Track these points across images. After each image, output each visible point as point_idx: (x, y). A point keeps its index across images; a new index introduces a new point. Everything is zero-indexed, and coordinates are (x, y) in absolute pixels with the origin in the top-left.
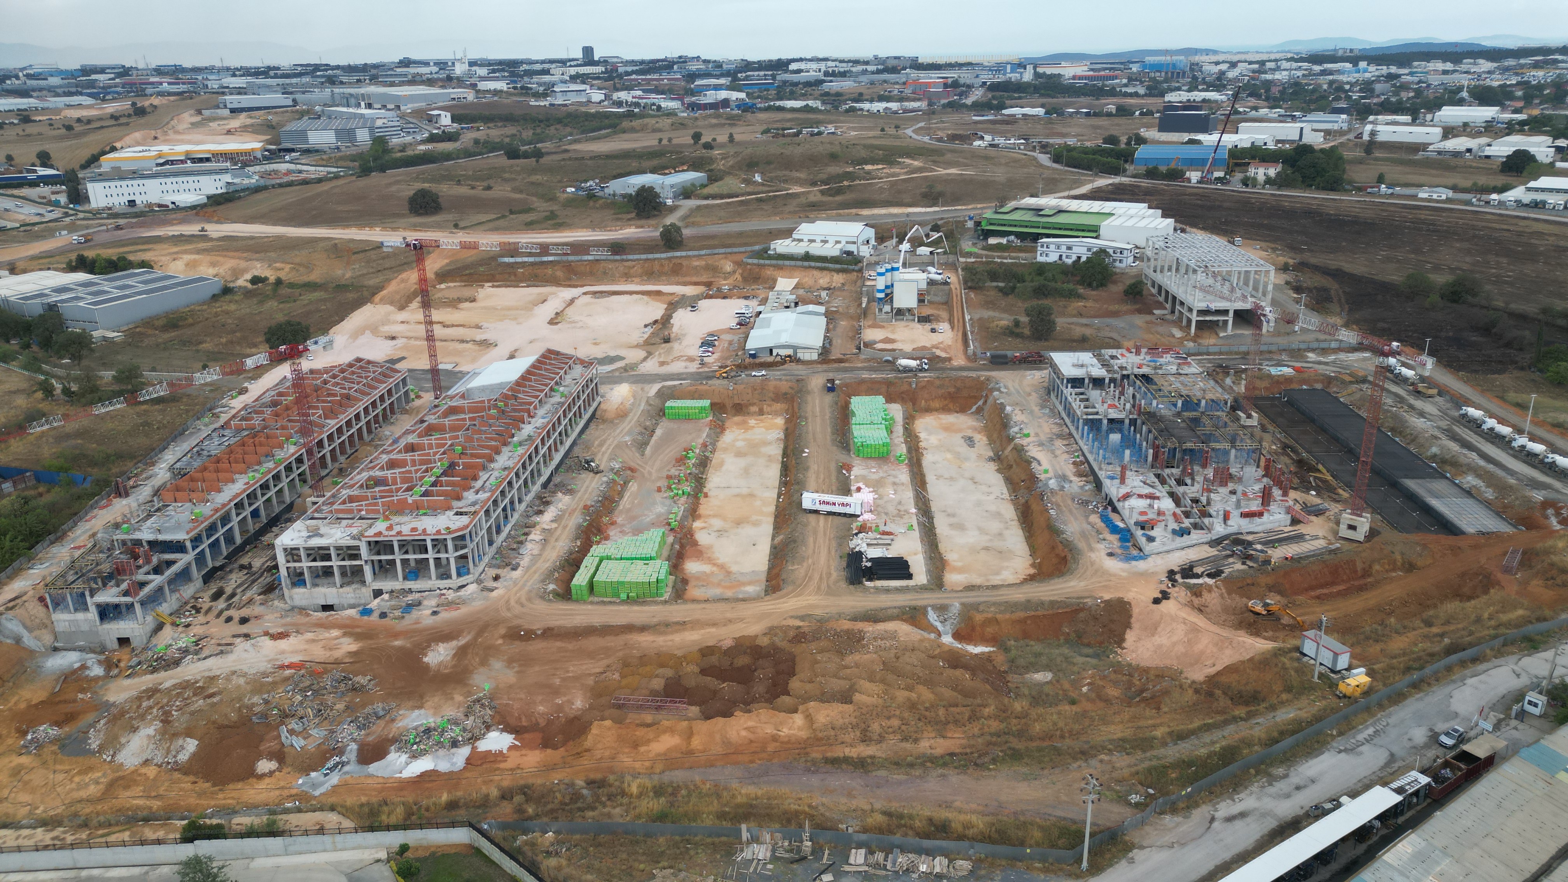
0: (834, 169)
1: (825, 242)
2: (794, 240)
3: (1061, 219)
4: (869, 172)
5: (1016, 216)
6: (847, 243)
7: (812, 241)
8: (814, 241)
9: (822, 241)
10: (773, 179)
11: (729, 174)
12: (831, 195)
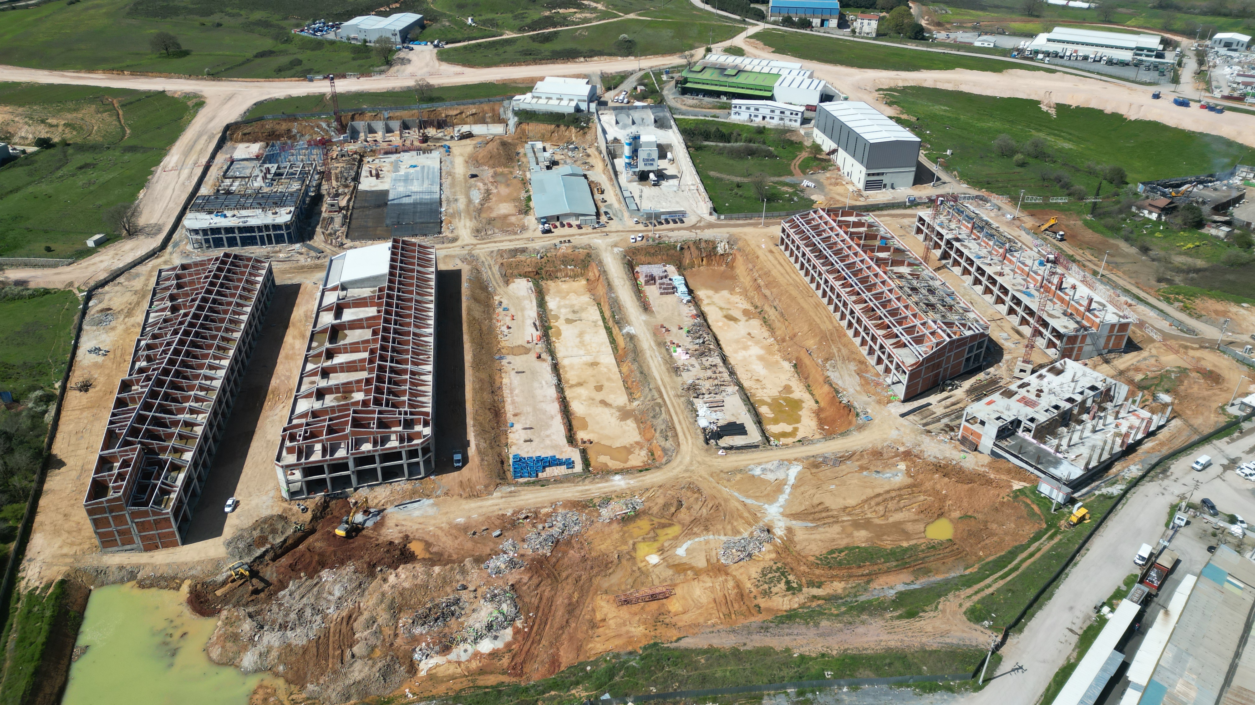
0: (535, 14)
1: (561, 99)
2: (533, 97)
3: (741, 79)
4: (565, 18)
5: (707, 75)
6: (579, 100)
7: (549, 98)
8: (550, 98)
9: (558, 99)
10: (484, 22)
11: (443, 15)
12: (541, 42)
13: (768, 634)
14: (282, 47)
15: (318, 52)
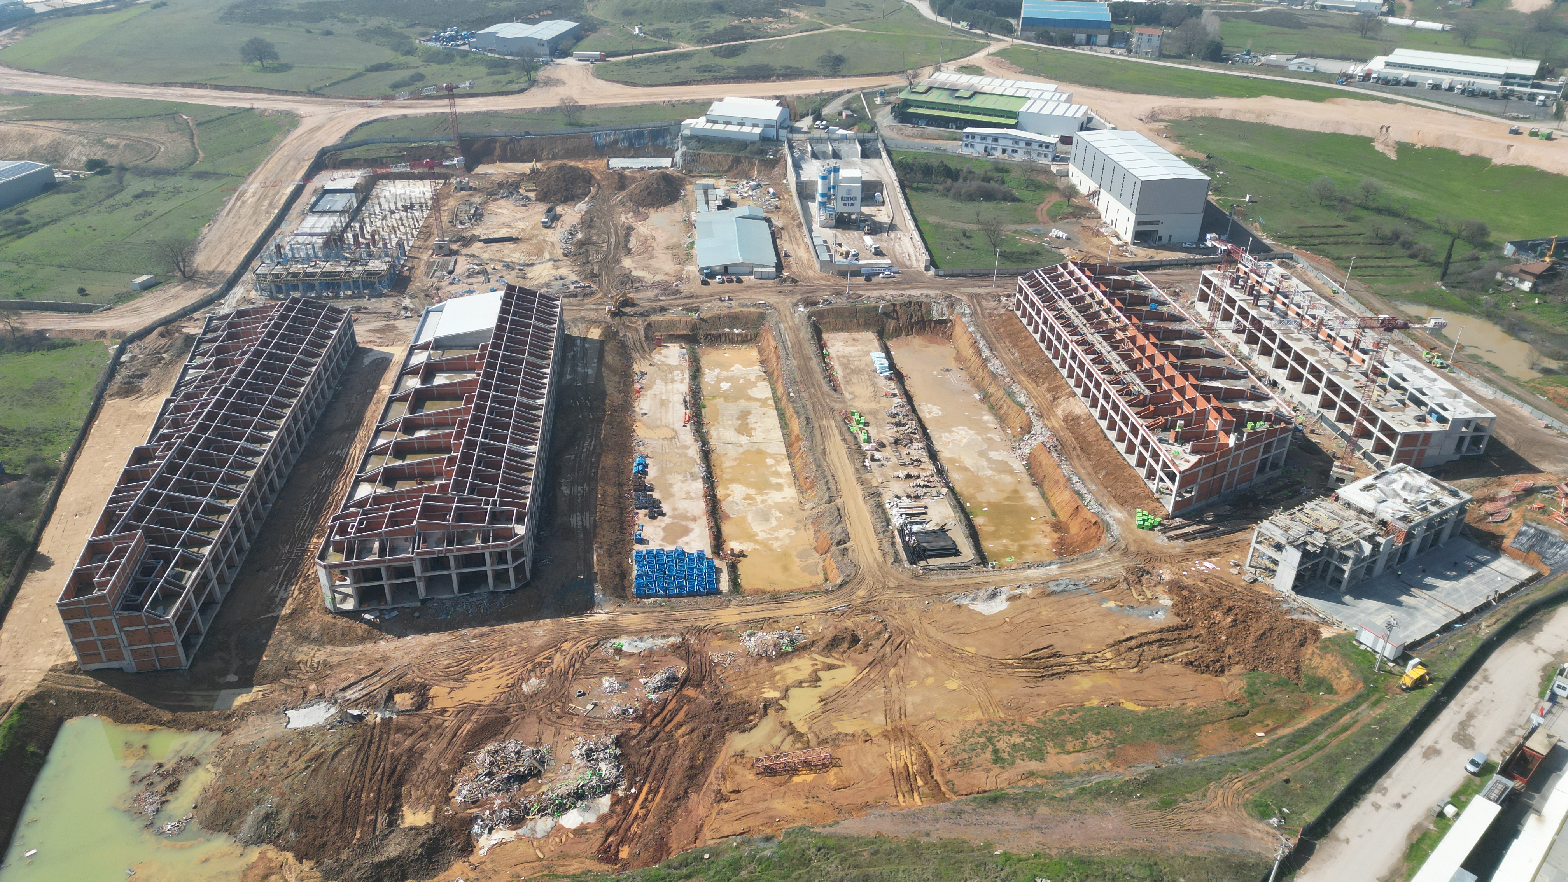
0: (720, 23)
1: (742, 124)
2: (708, 121)
3: (977, 102)
4: (757, 29)
5: (933, 97)
6: (766, 126)
7: (727, 123)
8: (729, 123)
9: (739, 124)
10: (655, 33)
11: (605, 23)
12: (724, 57)
13: (962, 822)
14: (403, 59)
15: (446, 67)
